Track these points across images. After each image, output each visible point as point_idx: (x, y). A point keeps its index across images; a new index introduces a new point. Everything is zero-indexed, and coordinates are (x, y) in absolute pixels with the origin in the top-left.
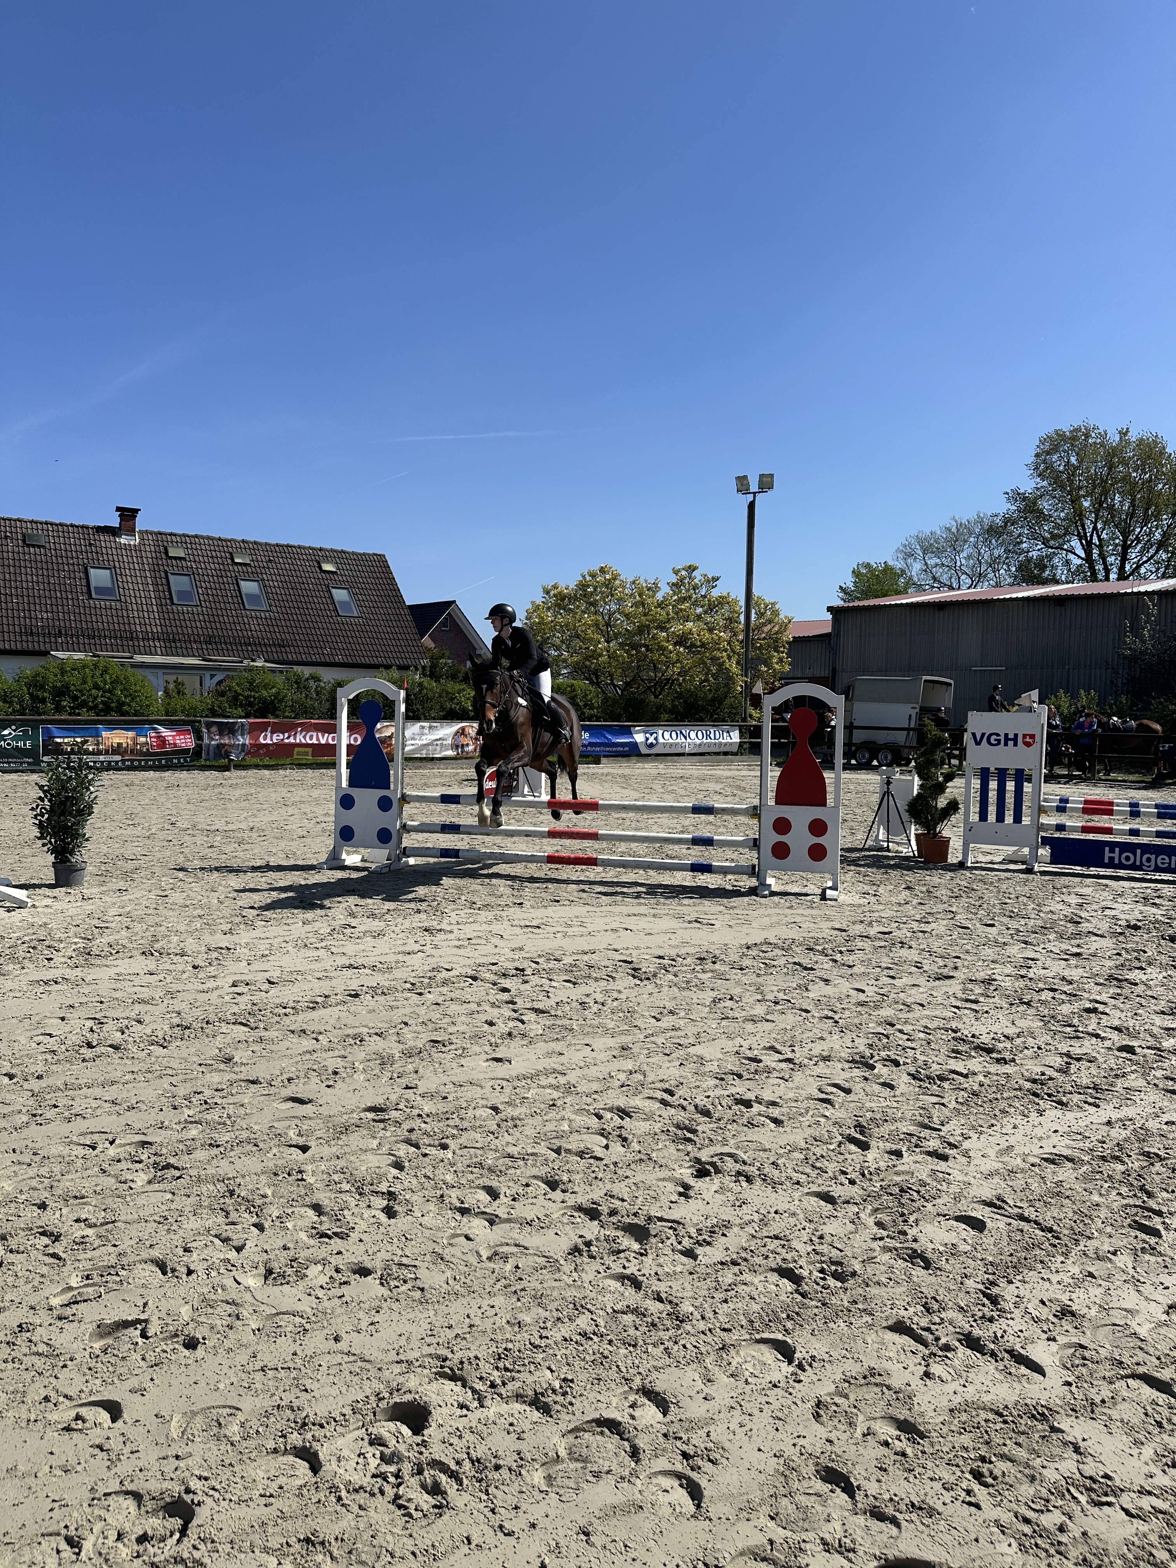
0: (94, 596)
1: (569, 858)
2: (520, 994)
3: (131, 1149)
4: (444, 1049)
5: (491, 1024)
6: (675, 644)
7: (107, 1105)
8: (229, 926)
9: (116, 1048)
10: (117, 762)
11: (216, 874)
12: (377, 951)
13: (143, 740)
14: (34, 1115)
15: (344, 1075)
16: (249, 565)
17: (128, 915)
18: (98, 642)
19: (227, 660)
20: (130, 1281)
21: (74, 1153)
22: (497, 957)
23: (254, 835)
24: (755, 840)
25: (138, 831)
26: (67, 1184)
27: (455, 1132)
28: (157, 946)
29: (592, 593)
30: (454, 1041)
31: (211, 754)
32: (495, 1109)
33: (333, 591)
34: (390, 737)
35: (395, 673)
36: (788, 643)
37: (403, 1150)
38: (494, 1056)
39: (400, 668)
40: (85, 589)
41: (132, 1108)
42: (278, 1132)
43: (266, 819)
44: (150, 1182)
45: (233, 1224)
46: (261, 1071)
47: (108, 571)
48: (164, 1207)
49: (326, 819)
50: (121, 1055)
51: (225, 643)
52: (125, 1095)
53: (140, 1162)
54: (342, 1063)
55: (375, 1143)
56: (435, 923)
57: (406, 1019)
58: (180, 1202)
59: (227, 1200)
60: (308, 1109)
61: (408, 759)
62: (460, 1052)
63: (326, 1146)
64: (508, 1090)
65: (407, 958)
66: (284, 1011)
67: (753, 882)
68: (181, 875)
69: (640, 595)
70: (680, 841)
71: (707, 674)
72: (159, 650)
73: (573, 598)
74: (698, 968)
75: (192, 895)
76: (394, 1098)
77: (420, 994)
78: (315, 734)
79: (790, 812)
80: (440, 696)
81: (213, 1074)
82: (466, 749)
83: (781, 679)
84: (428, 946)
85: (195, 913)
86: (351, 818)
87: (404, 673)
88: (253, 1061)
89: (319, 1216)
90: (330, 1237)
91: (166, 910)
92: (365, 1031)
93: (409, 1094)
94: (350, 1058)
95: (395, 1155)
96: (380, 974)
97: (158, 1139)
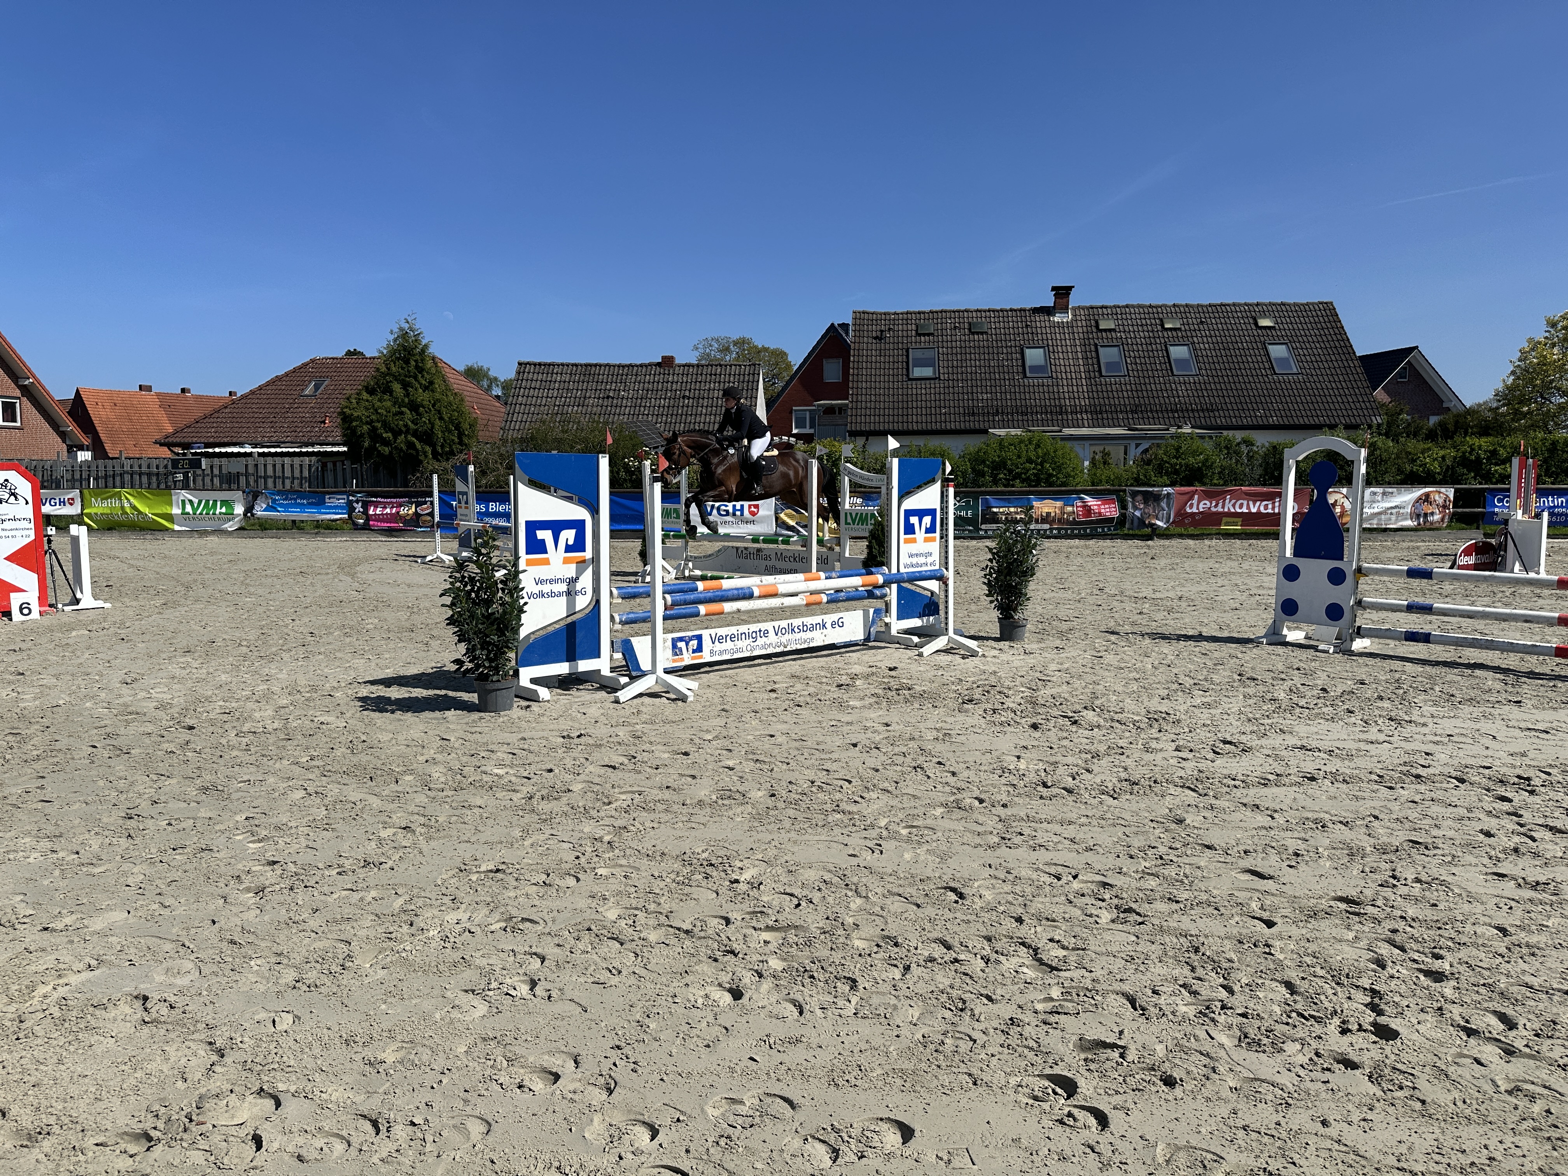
0: (1028, 375)
2: (1526, 806)
3: (1094, 887)
4: (1427, 852)
5: (1488, 834)
7: (1067, 842)
8: (1166, 692)
9: (1069, 791)
10: (1050, 531)
11: (1148, 641)
12: (1331, 736)
13: (1069, 509)
14: (1004, 838)
15: (1307, 858)
16: (1179, 329)
17: (1067, 671)
18: (1030, 418)
19: (1154, 428)
20: (1105, 1006)
21: (1042, 879)
22: (1490, 760)
23: (1184, 604)
26: (1037, 905)
27: (1450, 944)
28: (1098, 702)
30: (1440, 845)
32: (1503, 931)
33: (1270, 347)
34: (1335, 504)
37: (1385, 950)
38: (1495, 870)
39: (1347, 427)
40: (1020, 370)
41: (1089, 849)
42: (1239, 901)
43: (1194, 589)
44: (1113, 921)
45: (1200, 979)
46: (1214, 837)
47: (1041, 350)
49: (1261, 592)
50: (1074, 798)
51: (1151, 411)
52: (1082, 836)
53: (1103, 900)
54: (1304, 846)
55: (1351, 935)
56: (1401, 713)
57: (1376, 813)
58: (1145, 946)
59: (1192, 955)
60: (1269, 885)
61: (1367, 530)
62: (1450, 859)
63: (1294, 926)
64: (1518, 912)
65: (1369, 747)
66: (1233, 782)
68: (1113, 638)
72: (1086, 422)
75: (1126, 658)
76: (1368, 893)
77: (1391, 788)
78: (1245, 503)
80: (1398, 457)
81: (1165, 832)
82: (1430, 519)
84: (1397, 737)
85: (1131, 675)
86: (1294, 590)
88: (1206, 826)
89: (1292, 994)
90: (1307, 1019)
91: (1101, 671)
92: (1327, 816)
93: (1388, 892)
94: (1312, 842)
95: (1376, 953)
96: (1338, 760)
97: (1119, 883)
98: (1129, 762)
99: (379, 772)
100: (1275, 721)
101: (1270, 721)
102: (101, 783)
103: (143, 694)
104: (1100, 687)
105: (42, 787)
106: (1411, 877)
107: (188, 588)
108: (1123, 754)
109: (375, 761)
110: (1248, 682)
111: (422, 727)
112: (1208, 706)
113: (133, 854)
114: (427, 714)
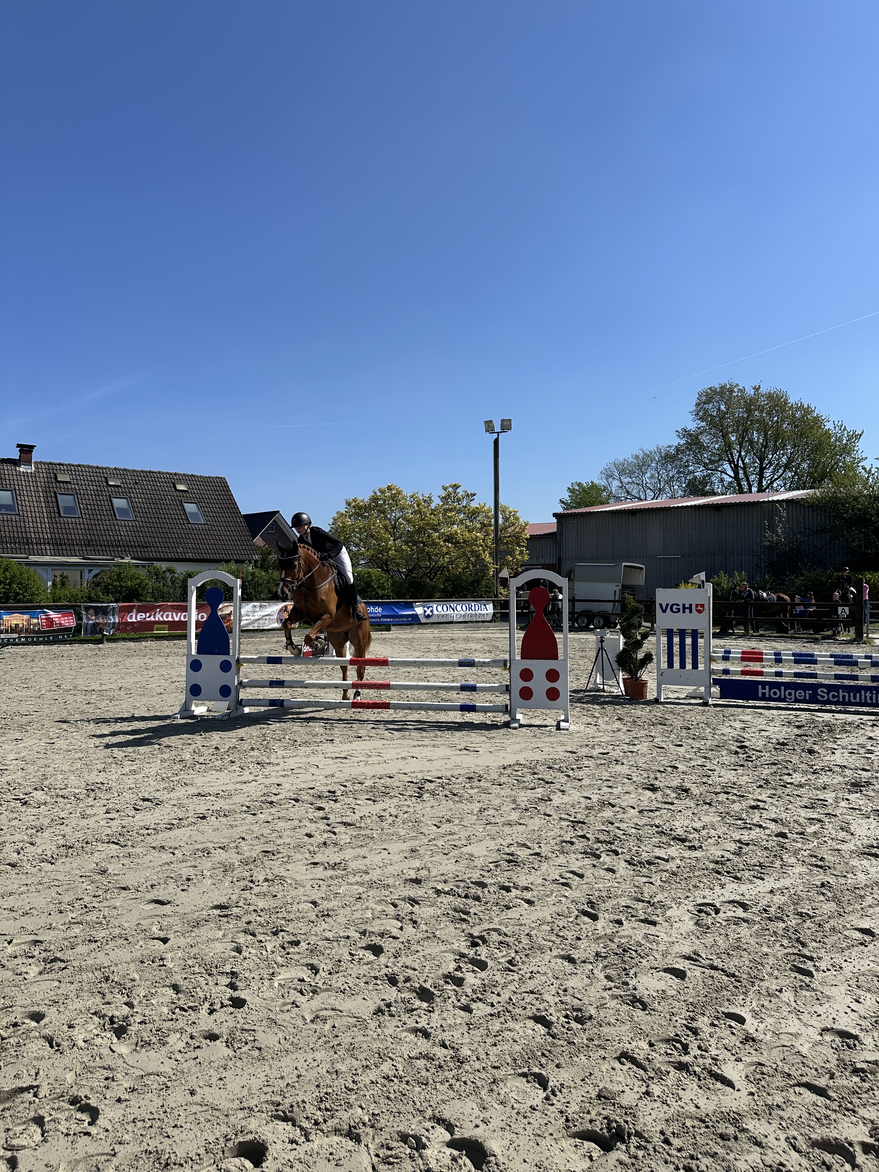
1: (368, 703)
2: (332, 811)
3: (26, 947)
4: (273, 857)
5: (309, 836)
6: (444, 541)
7: (6, 912)
8: (103, 766)
9: (13, 865)
10: (14, 639)
11: (93, 725)
12: (219, 782)
13: (35, 621)
15: (195, 881)
16: (120, 486)
17: (23, 759)
19: (102, 559)
20: (25, 1055)
22: (314, 783)
23: (122, 693)
24: (507, 686)
25: (31, 693)
27: (283, 922)
28: (46, 783)
29: (381, 504)
30: (281, 851)
31: (89, 631)
32: (314, 903)
33: (185, 505)
34: (230, 614)
35: (233, 566)
36: (527, 539)
37: (242, 939)
38: (312, 861)
39: (237, 562)
41: (25, 914)
42: (144, 928)
43: (131, 681)
44: (40, 973)
45: (109, 1003)
46: (129, 880)
47: (9, 492)
48: (52, 993)
49: (179, 679)
50: (17, 871)
51: (101, 546)
52: (20, 903)
53: (33, 957)
54: (194, 872)
55: (221, 933)
56: (265, 758)
57: (243, 835)
58: (65, 988)
59: (103, 985)
60: (167, 909)
61: (243, 631)
62: (286, 859)
63: (182, 938)
64: (324, 888)
65: (243, 786)
66: (147, 831)
67: (506, 718)
68: (65, 726)
69: (418, 506)
70: (452, 688)
71: (468, 563)
72: (48, 552)
73: (367, 508)
74: (467, 786)
75: (74, 742)
76: (234, 898)
77: (254, 814)
78: (170, 614)
79: (532, 664)
80: (268, 582)
81: (91, 883)
83: (522, 566)
84: (260, 776)
85: (77, 756)
86: (198, 678)
87: (240, 566)
88: (123, 872)
89: (177, 994)
90: (186, 1011)
91: (53, 755)
92: (211, 845)
93: (247, 894)
94: (200, 867)
95: (236, 942)
96: (222, 800)
97: (47, 938)
98: (68, 830)
100: (181, 777)
101: (177, 778)
104: (51, 769)
106: (261, 878)
108: (63, 823)
110: (165, 749)
112: (134, 772)
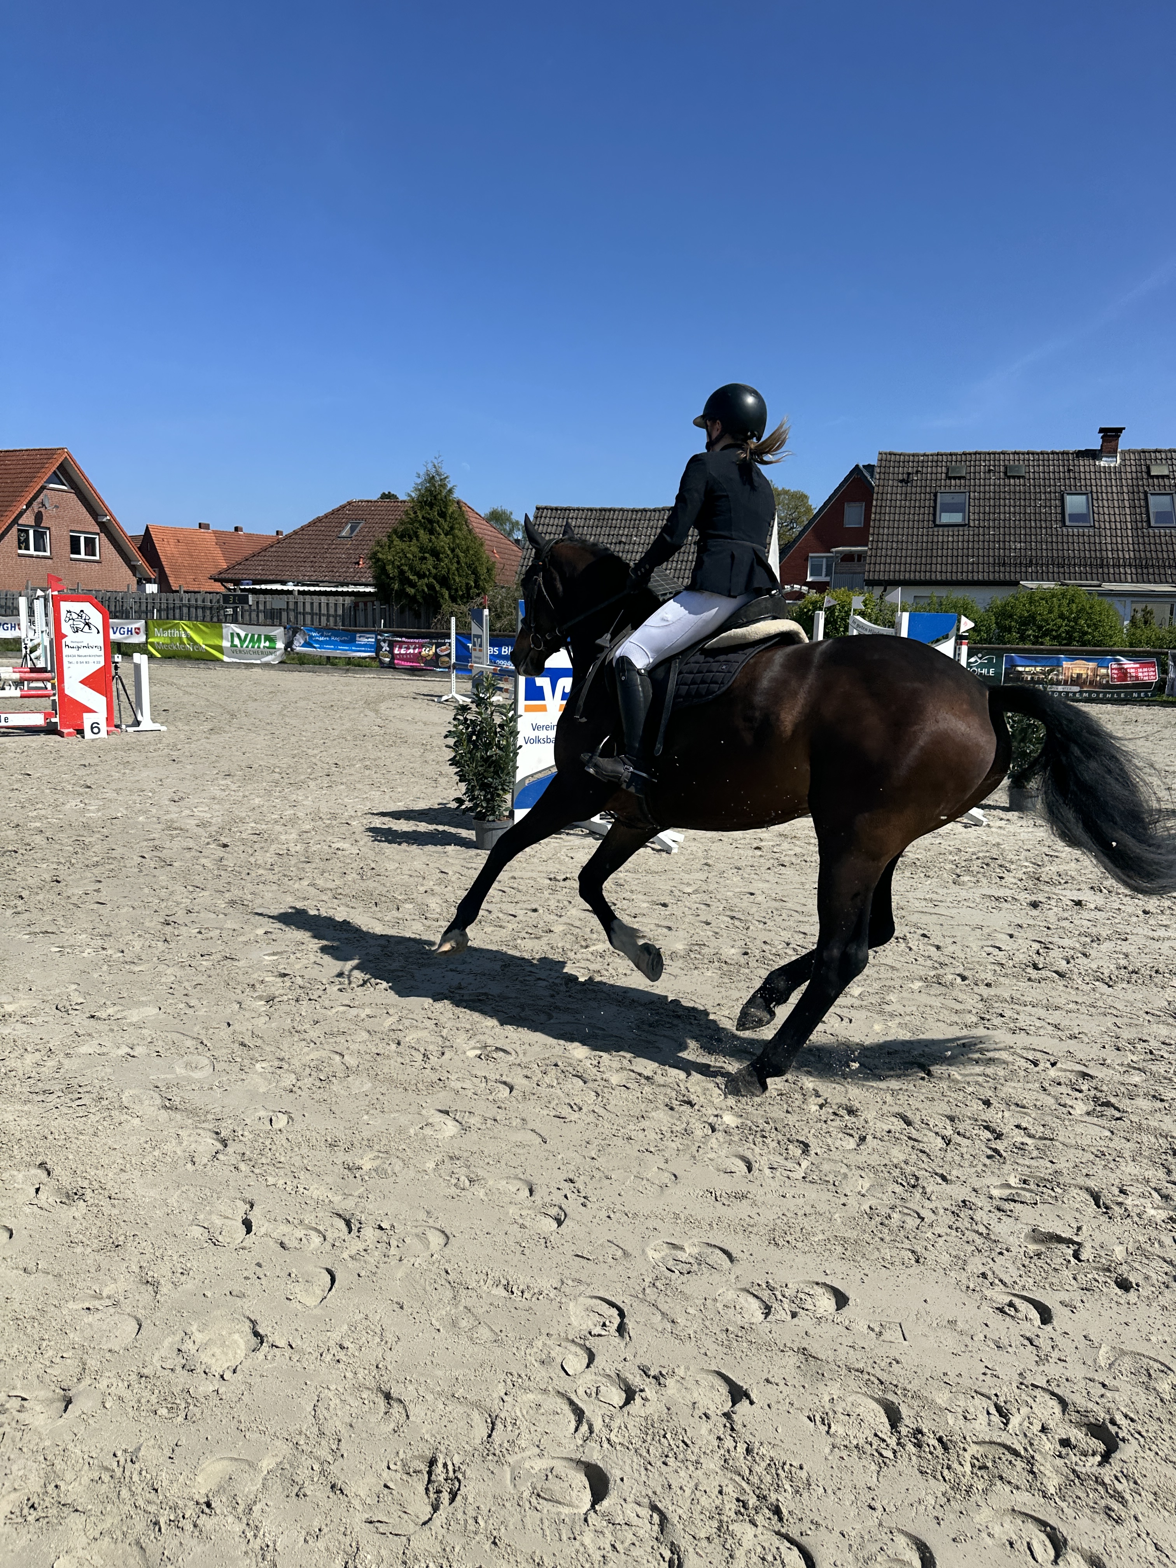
0: (1067, 523)
3: (1072, 1077)
7: (1050, 1028)
9: (1061, 975)
10: (1075, 693)
13: (1103, 671)
14: (983, 1019)
18: (1067, 570)
21: (1018, 1063)
26: (1009, 1089)
28: (1106, 883)
40: (1059, 517)
41: (1073, 1037)
44: (1088, 1114)
47: (1084, 497)
48: (1102, 1143)
50: (1065, 983)
52: (1067, 1022)
53: (1081, 1091)
58: (1118, 1143)
72: (1129, 577)
81: (1161, 1026)
97: (1100, 1075)
99: (383, 899)
102: (146, 890)
103: (188, 812)
105: (98, 891)
107: (233, 716)
108: (1126, 940)
109: (381, 888)
111: (425, 859)
113: (168, 956)
114: (430, 848)
